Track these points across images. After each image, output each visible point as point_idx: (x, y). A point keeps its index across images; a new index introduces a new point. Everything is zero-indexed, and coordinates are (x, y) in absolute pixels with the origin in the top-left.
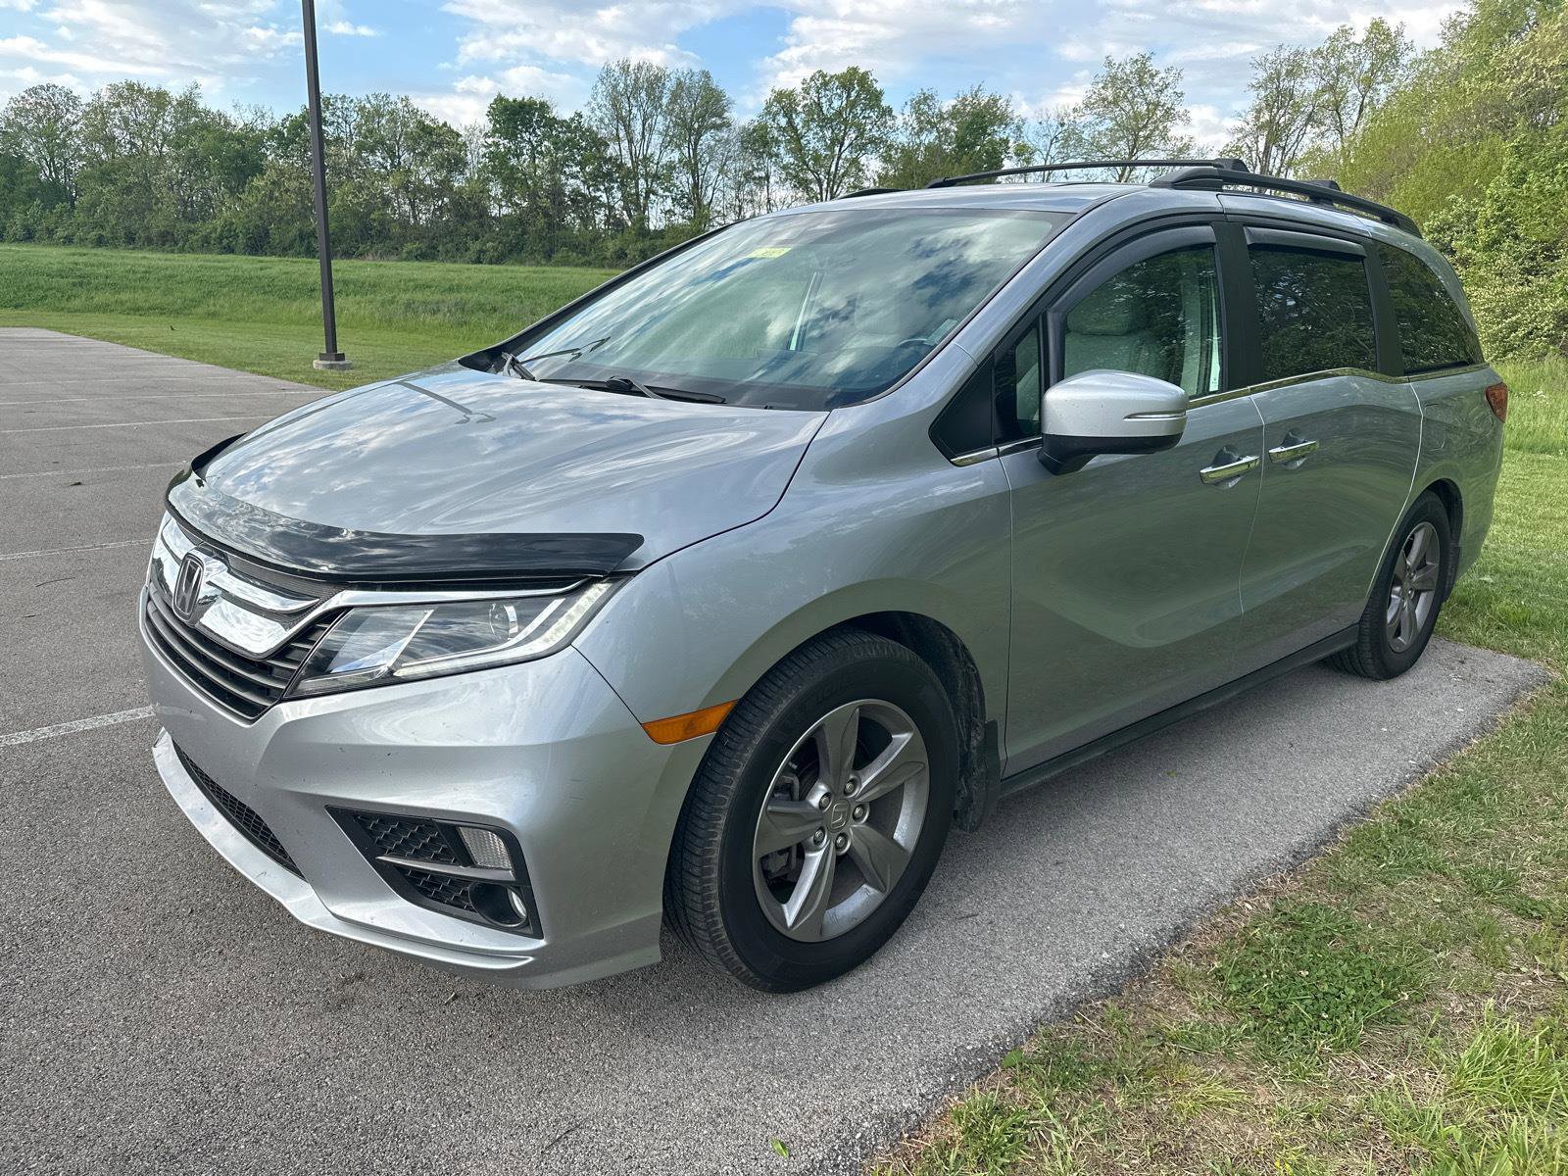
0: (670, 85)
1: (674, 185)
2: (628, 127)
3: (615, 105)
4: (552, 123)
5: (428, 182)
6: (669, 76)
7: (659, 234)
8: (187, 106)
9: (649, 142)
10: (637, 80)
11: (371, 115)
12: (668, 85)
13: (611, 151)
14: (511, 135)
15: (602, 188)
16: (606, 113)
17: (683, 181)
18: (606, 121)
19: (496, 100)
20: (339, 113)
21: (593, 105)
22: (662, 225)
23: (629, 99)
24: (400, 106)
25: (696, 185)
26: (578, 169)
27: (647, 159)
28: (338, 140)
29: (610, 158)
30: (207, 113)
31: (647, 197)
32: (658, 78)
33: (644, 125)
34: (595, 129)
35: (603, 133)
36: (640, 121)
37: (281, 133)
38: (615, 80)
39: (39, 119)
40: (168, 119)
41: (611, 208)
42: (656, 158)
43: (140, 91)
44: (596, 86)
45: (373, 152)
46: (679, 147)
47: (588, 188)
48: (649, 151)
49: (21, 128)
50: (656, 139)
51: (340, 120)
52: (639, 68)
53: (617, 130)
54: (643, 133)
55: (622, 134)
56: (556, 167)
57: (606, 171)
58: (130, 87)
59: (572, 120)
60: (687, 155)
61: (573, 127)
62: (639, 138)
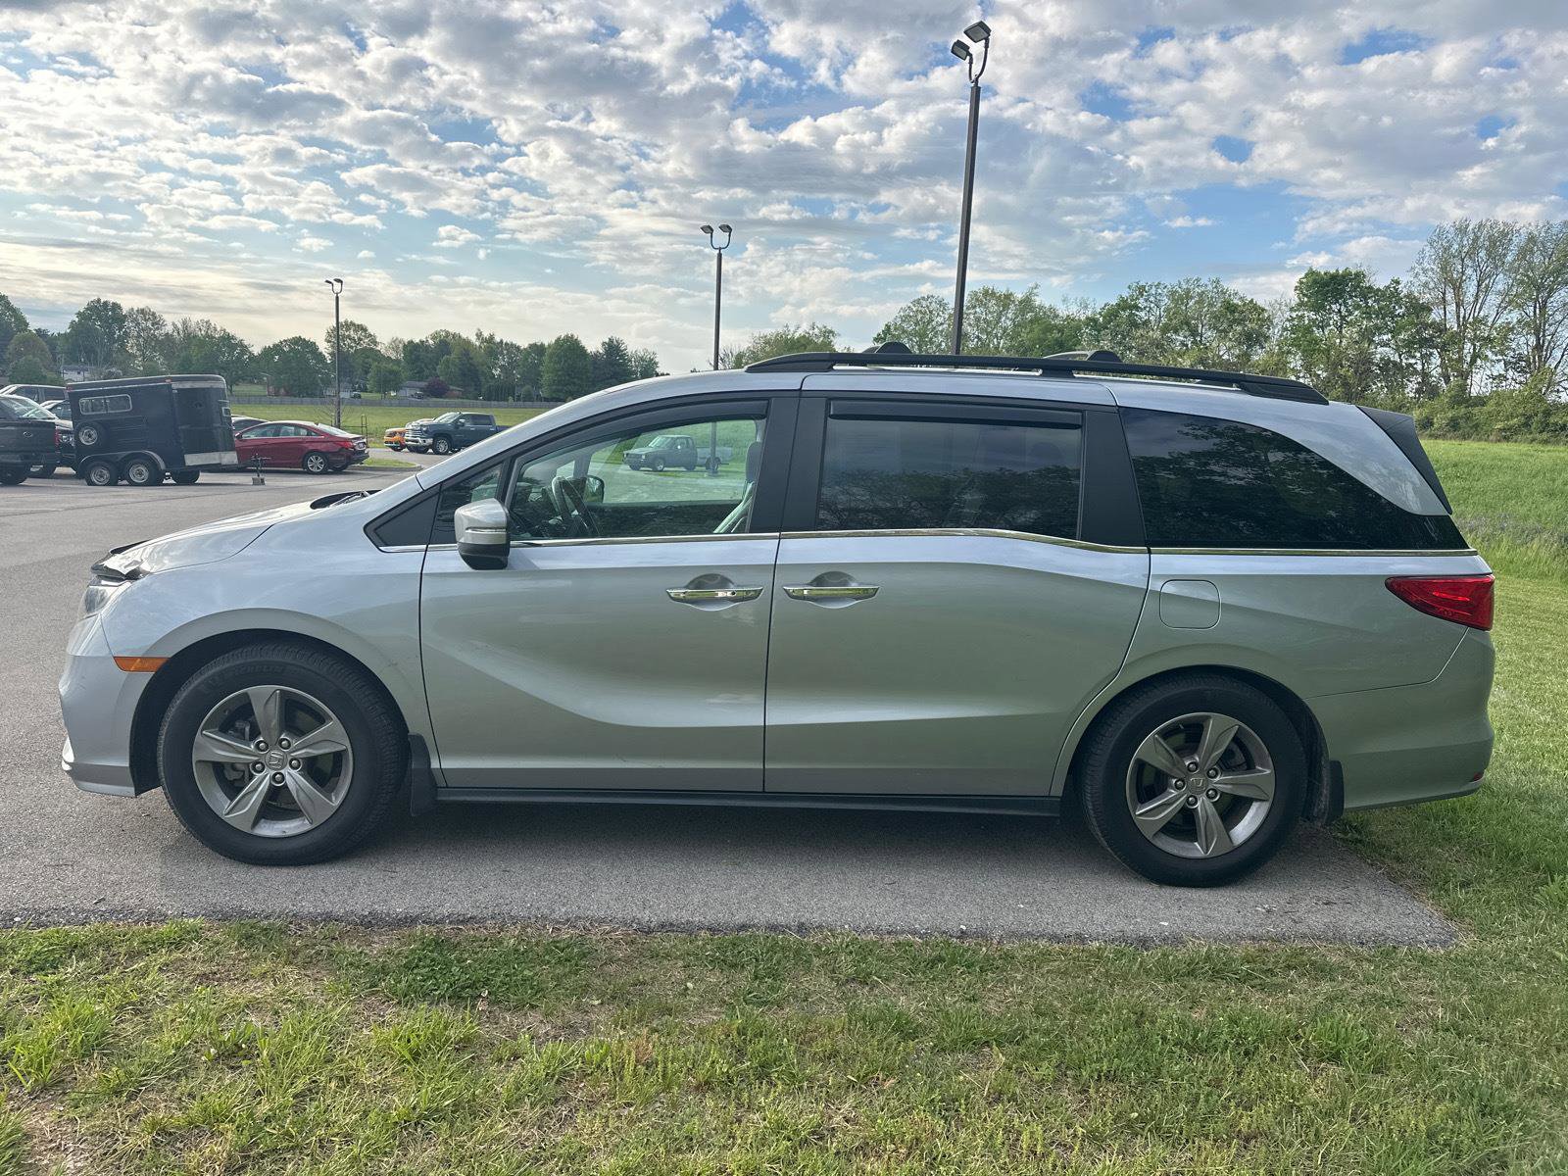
0: (1518, 241)
1: (1509, 348)
2: (1458, 289)
3: (1444, 268)
4: (1367, 292)
5: (1226, 357)
6: (1518, 231)
7: (1481, 401)
8: (1027, 304)
9: (1483, 303)
10: (1476, 239)
11: (1180, 298)
12: (1516, 240)
13: (1435, 316)
14: (1317, 308)
15: (1418, 355)
16: (1433, 277)
17: (1523, 343)
18: (1432, 285)
19: (1307, 275)
20: (1152, 299)
21: (1417, 270)
22: (1487, 391)
23: (1463, 260)
24: (1210, 287)
25: (1539, 347)
26: (1390, 336)
27: (1479, 321)
28: (1146, 323)
29: (1432, 324)
30: (1041, 307)
31: (1473, 361)
32: (1504, 234)
33: (1479, 286)
34: (1416, 294)
35: (1426, 298)
36: (1476, 282)
37: (1095, 321)
38: (1448, 241)
39: (916, 324)
40: (1009, 315)
41: (1425, 375)
42: (1491, 320)
43: (993, 293)
44: (1423, 250)
45: (1176, 332)
46: (1520, 306)
47: (1400, 356)
48: (1482, 314)
49: (904, 332)
50: (1493, 299)
51: (1152, 305)
52: (1481, 226)
53: (1444, 294)
54: (1477, 295)
55: (1449, 297)
56: (1367, 335)
57: (1426, 336)
58: (986, 293)
59: (1388, 287)
60: (1532, 314)
61: (1391, 295)
62: (1472, 299)
